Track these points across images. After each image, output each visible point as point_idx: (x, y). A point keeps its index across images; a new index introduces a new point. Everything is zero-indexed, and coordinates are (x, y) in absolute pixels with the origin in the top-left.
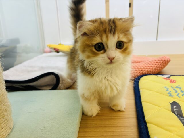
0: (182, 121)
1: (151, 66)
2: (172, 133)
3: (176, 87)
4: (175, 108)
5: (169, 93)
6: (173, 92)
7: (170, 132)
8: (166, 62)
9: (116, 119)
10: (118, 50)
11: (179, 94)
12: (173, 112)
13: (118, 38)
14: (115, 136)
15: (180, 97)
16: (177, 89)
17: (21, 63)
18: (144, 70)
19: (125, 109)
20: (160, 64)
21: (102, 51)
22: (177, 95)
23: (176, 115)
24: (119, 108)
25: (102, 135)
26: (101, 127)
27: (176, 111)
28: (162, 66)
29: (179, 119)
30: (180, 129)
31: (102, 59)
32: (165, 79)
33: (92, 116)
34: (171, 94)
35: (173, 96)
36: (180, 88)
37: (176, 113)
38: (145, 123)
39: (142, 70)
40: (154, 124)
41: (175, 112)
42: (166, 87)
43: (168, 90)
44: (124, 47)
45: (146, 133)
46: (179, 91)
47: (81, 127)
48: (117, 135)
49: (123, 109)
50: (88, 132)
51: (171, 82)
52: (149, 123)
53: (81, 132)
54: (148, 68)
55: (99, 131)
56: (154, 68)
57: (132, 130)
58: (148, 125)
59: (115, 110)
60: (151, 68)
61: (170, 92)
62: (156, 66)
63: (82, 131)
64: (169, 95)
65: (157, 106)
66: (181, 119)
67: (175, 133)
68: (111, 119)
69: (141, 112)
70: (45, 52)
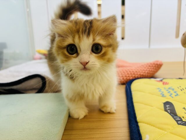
0: (176, 119)
1: (144, 70)
2: (165, 131)
3: (169, 88)
4: (168, 107)
5: (161, 94)
6: (166, 93)
7: (163, 130)
8: (158, 66)
9: (106, 121)
10: (94, 54)
11: (172, 94)
12: (166, 110)
13: (94, 40)
14: (103, 137)
15: (173, 97)
16: (170, 90)
17: (6, 68)
18: (136, 73)
19: (115, 110)
20: (152, 68)
21: (75, 55)
22: (170, 95)
23: (169, 113)
24: (108, 110)
25: (90, 137)
26: (89, 129)
27: (169, 109)
28: (155, 70)
29: (173, 117)
30: (173, 127)
31: (75, 64)
32: (157, 81)
33: (78, 119)
34: (163, 94)
35: (165, 96)
36: (173, 89)
37: (170, 112)
38: (137, 122)
39: (134, 74)
40: (146, 123)
41: (168, 111)
42: (158, 89)
43: (161, 91)
44: (103, 52)
45: (137, 132)
46: (172, 92)
47: (65, 130)
48: (106, 136)
49: (113, 110)
50: (74, 134)
51: (164, 83)
52: (140, 122)
53: (65, 135)
54: (141, 71)
55: (86, 133)
56: (146, 72)
57: (122, 131)
58: (139, 124)
59: (105, 112)
60: (144, 71)
61: (163, 92)
62: (148, 70)
63: (67, 134)
64: (161, 95)
65: (150, 106)
66: (174, 117)
67: (168, 131)
68: (100, 121)
69: (132, 113)
70: (34, 59)
